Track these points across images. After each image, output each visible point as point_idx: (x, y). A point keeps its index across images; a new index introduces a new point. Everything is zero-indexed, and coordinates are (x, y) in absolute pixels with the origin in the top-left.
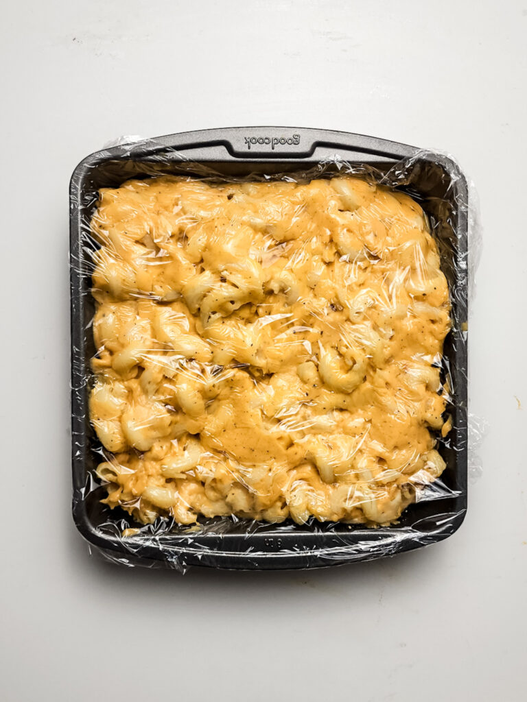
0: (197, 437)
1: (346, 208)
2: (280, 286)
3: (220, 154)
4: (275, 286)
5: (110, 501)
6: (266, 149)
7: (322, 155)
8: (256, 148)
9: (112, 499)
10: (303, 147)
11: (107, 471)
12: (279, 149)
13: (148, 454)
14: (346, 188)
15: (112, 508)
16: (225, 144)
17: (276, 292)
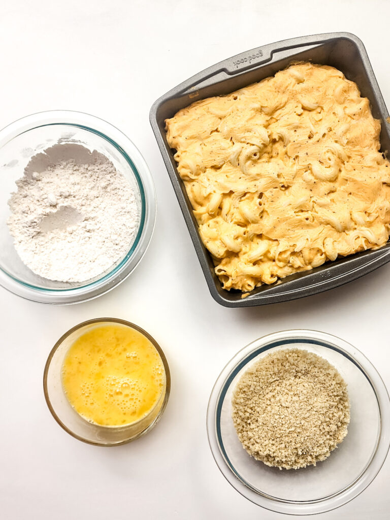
0: (260, 236)
1: (300, 81)
2: (279, 136)
3: (223, 76)
4: (276, 137)
5: (226, 287)
6: (247, 64)
7: (277, 57)
8: (241, 66)
9: (226, 286)
10: (266, 56)
11: (220, 270)
12: (254, 62)
13: (242, 253)
14: (295, 71)
15: (229, 290)
16: (224, 70)
17: (277, 140)
